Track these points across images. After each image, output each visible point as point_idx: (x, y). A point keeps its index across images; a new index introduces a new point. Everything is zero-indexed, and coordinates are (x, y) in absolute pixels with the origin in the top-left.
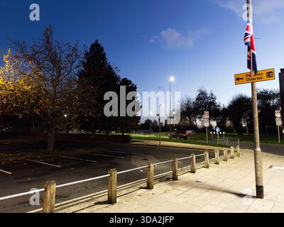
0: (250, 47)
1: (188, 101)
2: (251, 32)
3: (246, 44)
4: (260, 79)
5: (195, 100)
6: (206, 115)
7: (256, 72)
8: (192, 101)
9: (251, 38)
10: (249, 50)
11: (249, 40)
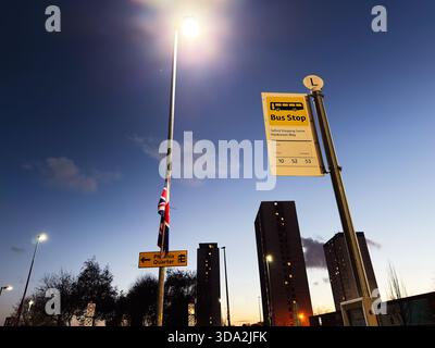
0: (164, 217)
1: (64, 281)
2: (167, 199)
3: (160, 212)
4: (170, 263)
5: (76, 280)
6: (91, 310)
7: (167, 252)
8: (71, 282)
9: (167, 206)
10: (162, 221)
11: (163, 208)
